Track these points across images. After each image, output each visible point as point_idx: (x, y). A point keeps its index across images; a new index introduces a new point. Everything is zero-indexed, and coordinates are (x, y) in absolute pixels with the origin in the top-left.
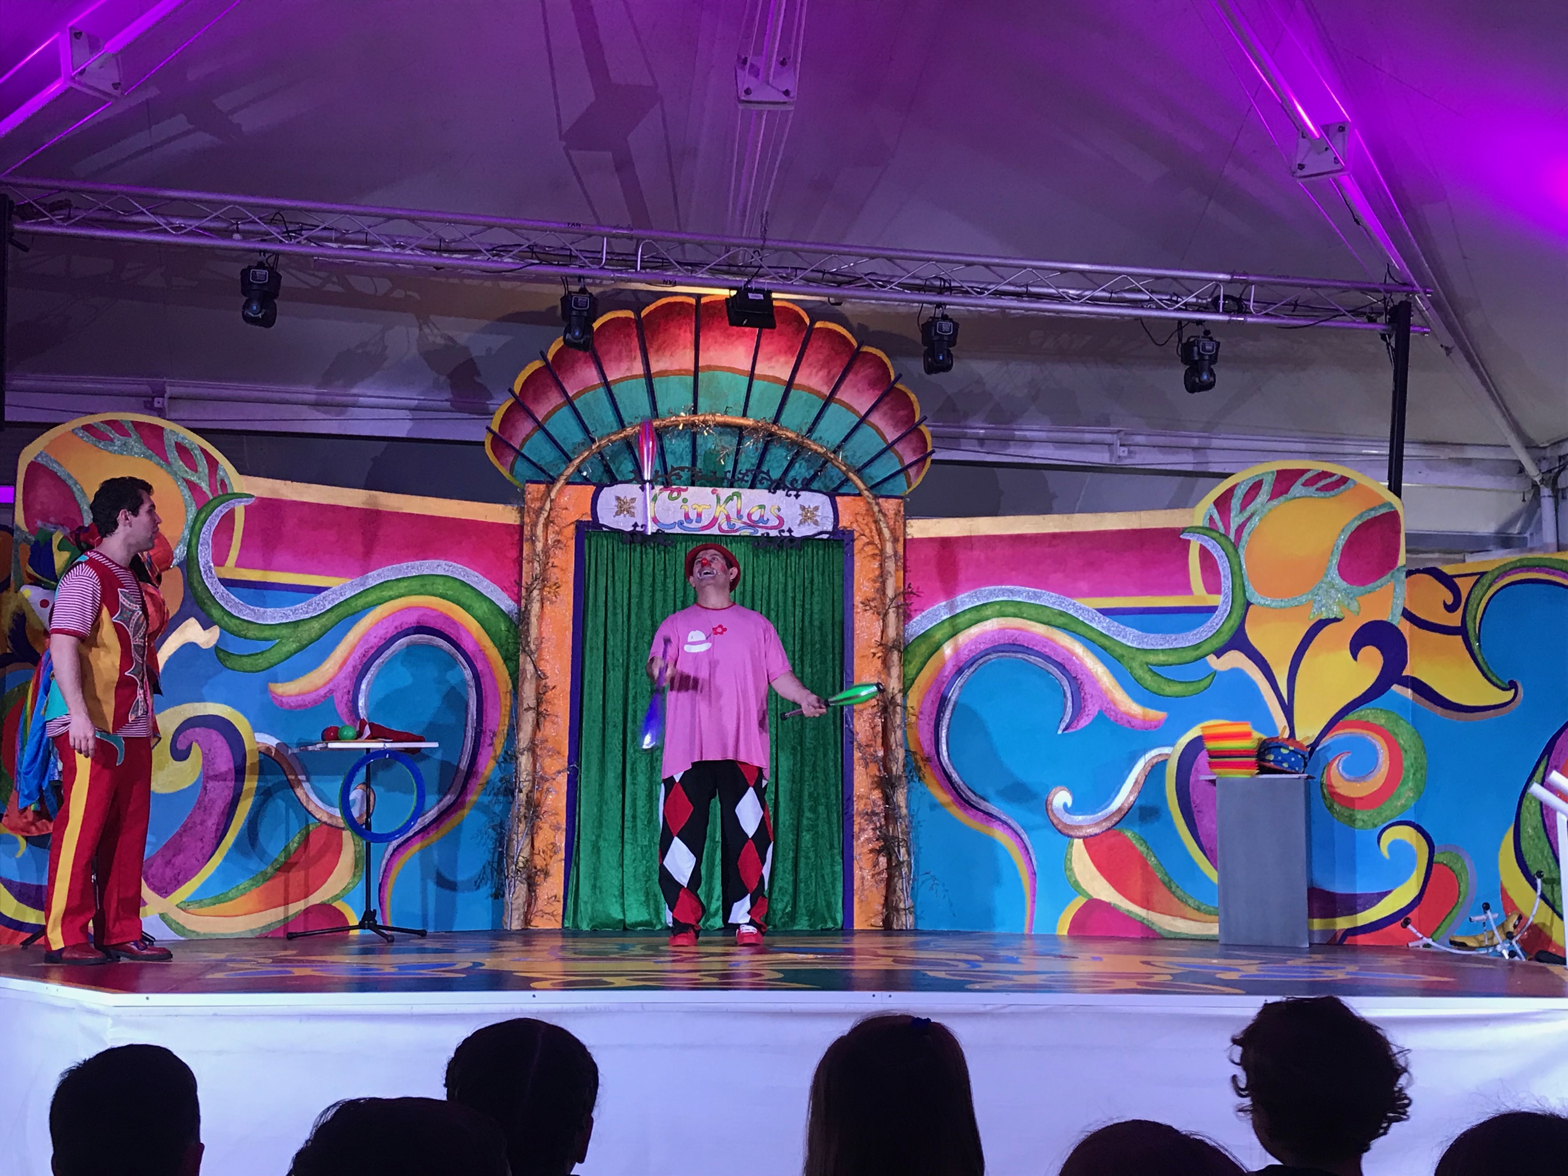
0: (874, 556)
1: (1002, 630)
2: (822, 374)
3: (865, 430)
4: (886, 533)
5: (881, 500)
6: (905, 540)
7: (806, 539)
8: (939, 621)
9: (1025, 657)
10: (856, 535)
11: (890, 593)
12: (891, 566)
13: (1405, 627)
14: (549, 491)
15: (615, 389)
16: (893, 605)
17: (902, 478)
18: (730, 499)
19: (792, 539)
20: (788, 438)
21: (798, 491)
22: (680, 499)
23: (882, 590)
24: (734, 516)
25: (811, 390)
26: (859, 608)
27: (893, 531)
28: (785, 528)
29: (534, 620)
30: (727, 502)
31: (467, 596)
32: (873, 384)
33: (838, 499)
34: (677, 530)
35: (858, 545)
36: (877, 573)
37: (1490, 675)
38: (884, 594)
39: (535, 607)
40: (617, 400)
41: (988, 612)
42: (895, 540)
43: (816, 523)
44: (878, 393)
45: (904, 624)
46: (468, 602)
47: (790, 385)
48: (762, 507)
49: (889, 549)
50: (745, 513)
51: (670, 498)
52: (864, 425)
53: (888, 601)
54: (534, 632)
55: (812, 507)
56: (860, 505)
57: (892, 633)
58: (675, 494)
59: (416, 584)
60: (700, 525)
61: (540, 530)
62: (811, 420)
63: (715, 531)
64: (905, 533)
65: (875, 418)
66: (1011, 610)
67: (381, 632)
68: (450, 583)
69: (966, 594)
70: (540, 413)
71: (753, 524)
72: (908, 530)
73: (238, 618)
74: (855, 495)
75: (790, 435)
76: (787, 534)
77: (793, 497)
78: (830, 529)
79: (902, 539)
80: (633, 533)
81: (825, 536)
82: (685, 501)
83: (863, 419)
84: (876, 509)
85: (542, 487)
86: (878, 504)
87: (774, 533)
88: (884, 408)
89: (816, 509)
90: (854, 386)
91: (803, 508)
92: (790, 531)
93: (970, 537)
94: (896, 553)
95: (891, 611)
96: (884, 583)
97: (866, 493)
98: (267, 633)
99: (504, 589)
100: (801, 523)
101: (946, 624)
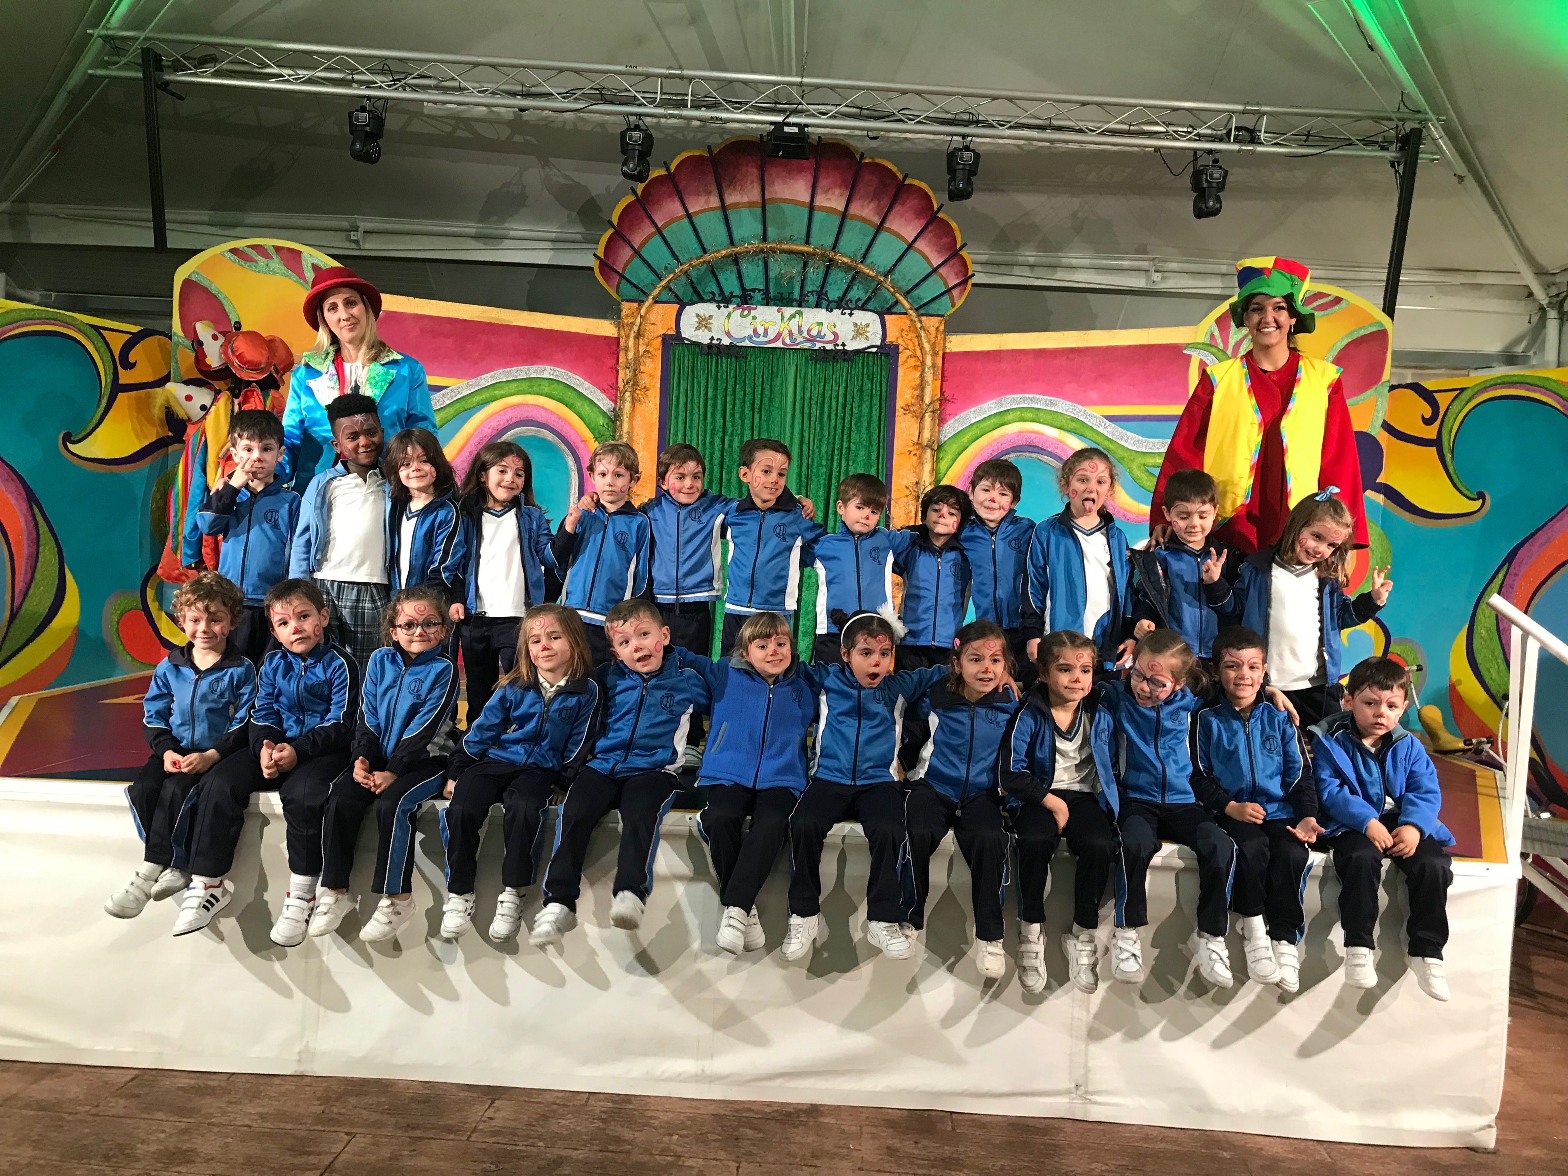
0: (916, 367)
1: (1020, 432)
2: (872, 205)
3: (912, 255)
4: (927, 347)
5: (924, 318)
6: (944, 354)
7: (857, 352)
8: (969, 424)
9: (1039, 456)
10: (901, 349)
11: (927, 400)
12: (929, 376)
13: (1383, 438)
14: (639, 309)
15: (696, 220)
16: (930, 409)
17: (946, 298)
18: (793, 316)
19: (845, 352)
20: (844, 263)
21: (852, 309)
22: (750, 317)
23: (921, 398)
24: (795, 331)
25: (863, 220)
26: (899, 412)
27: (933, 346)
28: (839, 342)
29: (626, 419)
30: (790, 319)
31: (570, 396)
32: (918, 214)
33: (887, 317)
34: (747, 343)
35: (902, 358)
36: (918, 382)
37: (1459, 485)
38: (922, 400)
39: (627, 406)
40: (699, 230)
41: (1010, 417)
42: (935, 354)
43: (867, 338)
44: (922, 222)
45: (939, 425)
46: (571, 401)
47: (844, 215)
48: (820, 324)
49: (929, 361)
50: (805, 329)
51: (742, 316)
52: (911, 251)
53: (925, 405)
54: (626, 427)
55: (863, 324)
56: (904, 322)
57: (927, 435)
58: (746, 312)
59: (525, 386)
60: (766, 339)
61: (631, 343)
62: (864, 248)
63: (779, 344)
64: (945, 347)
65: (920, 245)
66: (1029, 415)
67: (494, 424)
68: (555, 385)
69: (994, 401)
70: (637, 241)
71: (812, 339)
72: (948, 345)
74: (901, 314)
75: (845, 260)
76: (841, 348)
77: (847, 316)
78: (878, 343)
79: (941, 353)
80: (710, 346)
81: (874, 350)
82: (754, 318)
83: (910, 246)
84: (919, 325)
85: (635, 305)
86: (921, 322)
87: (829, 347)
88: (928, 235)
89: (868, 325)
90: (902, 216)
91: (855, 325)
92: (843, 345)
93: (1000, 351)
94: (934, 366)
95: (927, 414)
96: (923, 390)
97: (911, 312)
99: (603, 391)
100: (854, 338)
101: (974, 427)
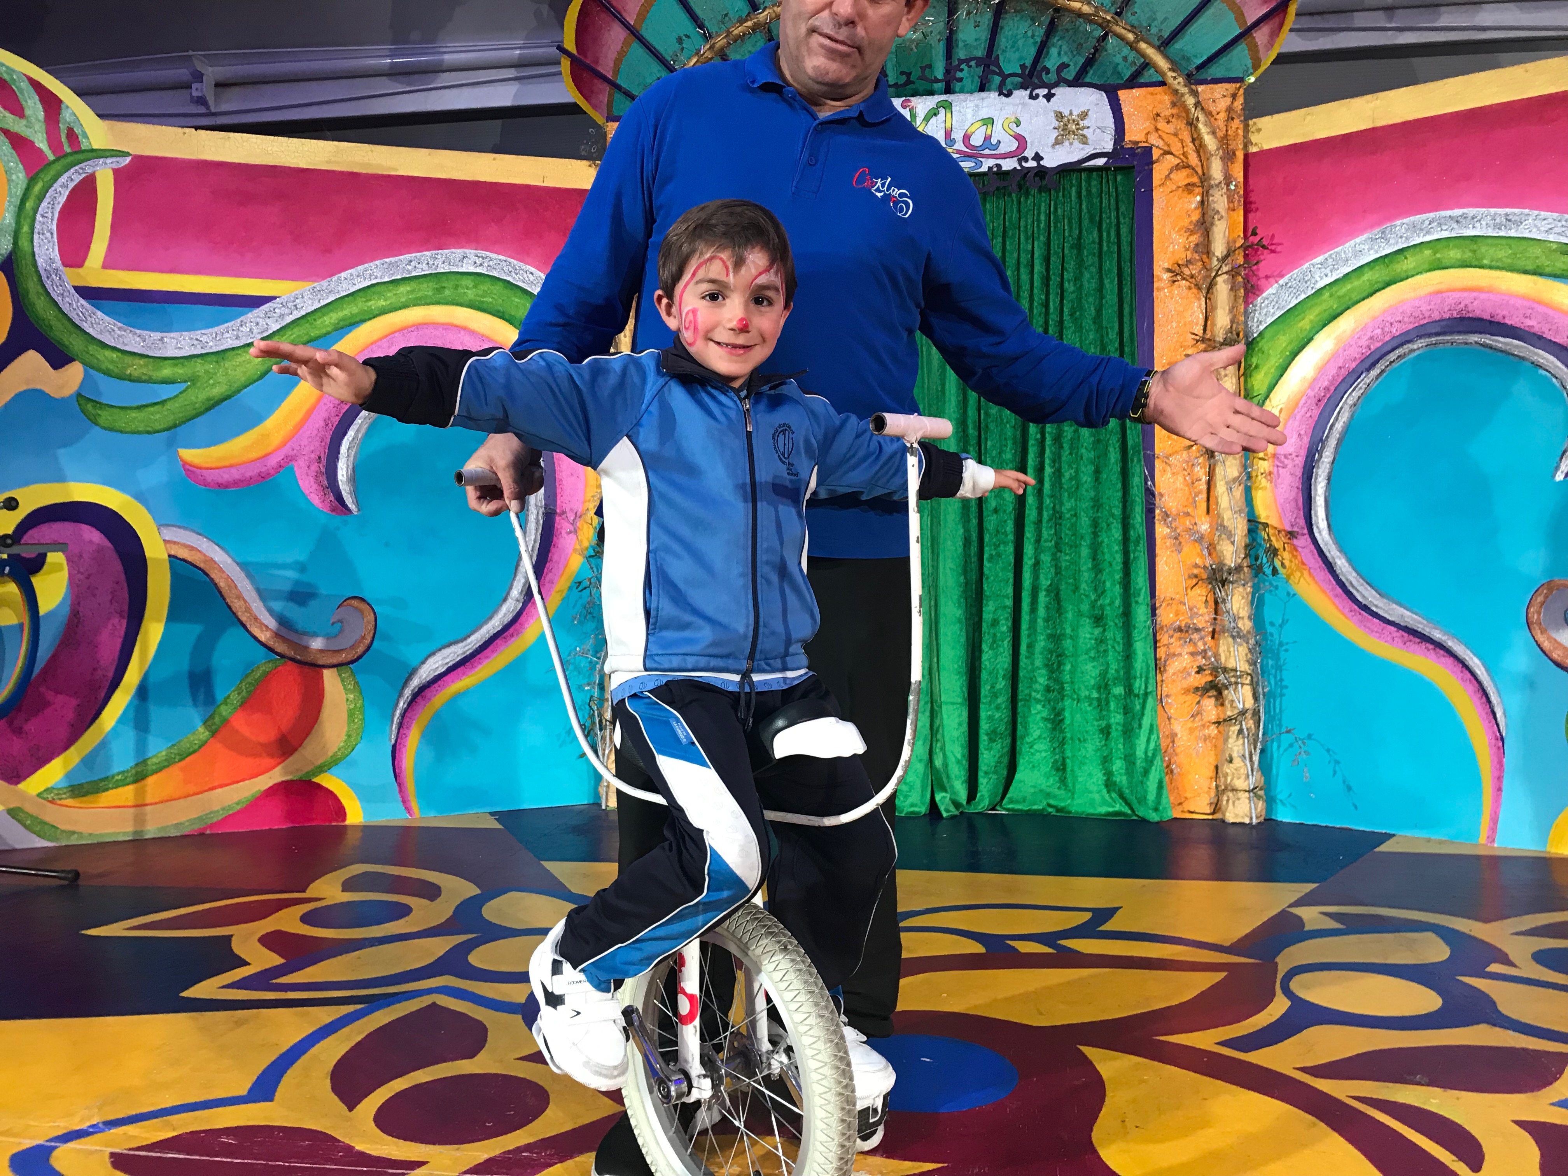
0: (1189, 188)
1: (1438, 293)
4: (1210, 142)
5: (1200, 88)
6: (1246, 156)
7: (1066, 170)
8: (1310, 292)
10: (1156, 153)
11: (1219, 248)
12: (1219, 201)
16: (1225, 269)
17: (1241, 51)
18: (934, 113)
19: (1041, 172)
21: (1050, 86)
23: (1205, 248)
26: (1161, 276)
27: (1224, 141)
28: (1029, 153)
30: (927, 119)
33: (1123, 94)
35: (1159, 172)
36: (1196, 216)
38: (1208, 252)
41: (1409, 263)
42: (1228, 157)
43: (1084, 140)
45: (1247, 303)
48: (989, 122)
49: (1216, 171)
50: (958, 135)
53: (1215, 262)
55: (1075, 113)
56: (1160, 99)
57: (1222, 320)
64: (1247, 143)
66: (1454, 254)
69: (1364, 237)
70: (628, 9)
71: (972, 154)
72: (1254, 138)
73: (114, 349)
74: (1152, 84)
76: (1032, 164)
77: (1042, 100)
78: (1109, 147)
79: (1240, 155)
81: (1101, 162)
84: (1190, 101)
87: (1008, 165)
89: (1084, 115)
91: (1059, 116)
92: (1038, 157)
94: (1228, 178)
95: (1219, 279)
96: (1207, 233)
97: (1175, 79)
98: (167, 372)
100: (1058, 142)
101: (1326, 294)
